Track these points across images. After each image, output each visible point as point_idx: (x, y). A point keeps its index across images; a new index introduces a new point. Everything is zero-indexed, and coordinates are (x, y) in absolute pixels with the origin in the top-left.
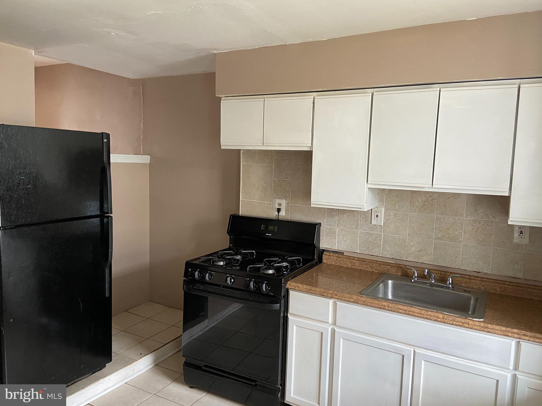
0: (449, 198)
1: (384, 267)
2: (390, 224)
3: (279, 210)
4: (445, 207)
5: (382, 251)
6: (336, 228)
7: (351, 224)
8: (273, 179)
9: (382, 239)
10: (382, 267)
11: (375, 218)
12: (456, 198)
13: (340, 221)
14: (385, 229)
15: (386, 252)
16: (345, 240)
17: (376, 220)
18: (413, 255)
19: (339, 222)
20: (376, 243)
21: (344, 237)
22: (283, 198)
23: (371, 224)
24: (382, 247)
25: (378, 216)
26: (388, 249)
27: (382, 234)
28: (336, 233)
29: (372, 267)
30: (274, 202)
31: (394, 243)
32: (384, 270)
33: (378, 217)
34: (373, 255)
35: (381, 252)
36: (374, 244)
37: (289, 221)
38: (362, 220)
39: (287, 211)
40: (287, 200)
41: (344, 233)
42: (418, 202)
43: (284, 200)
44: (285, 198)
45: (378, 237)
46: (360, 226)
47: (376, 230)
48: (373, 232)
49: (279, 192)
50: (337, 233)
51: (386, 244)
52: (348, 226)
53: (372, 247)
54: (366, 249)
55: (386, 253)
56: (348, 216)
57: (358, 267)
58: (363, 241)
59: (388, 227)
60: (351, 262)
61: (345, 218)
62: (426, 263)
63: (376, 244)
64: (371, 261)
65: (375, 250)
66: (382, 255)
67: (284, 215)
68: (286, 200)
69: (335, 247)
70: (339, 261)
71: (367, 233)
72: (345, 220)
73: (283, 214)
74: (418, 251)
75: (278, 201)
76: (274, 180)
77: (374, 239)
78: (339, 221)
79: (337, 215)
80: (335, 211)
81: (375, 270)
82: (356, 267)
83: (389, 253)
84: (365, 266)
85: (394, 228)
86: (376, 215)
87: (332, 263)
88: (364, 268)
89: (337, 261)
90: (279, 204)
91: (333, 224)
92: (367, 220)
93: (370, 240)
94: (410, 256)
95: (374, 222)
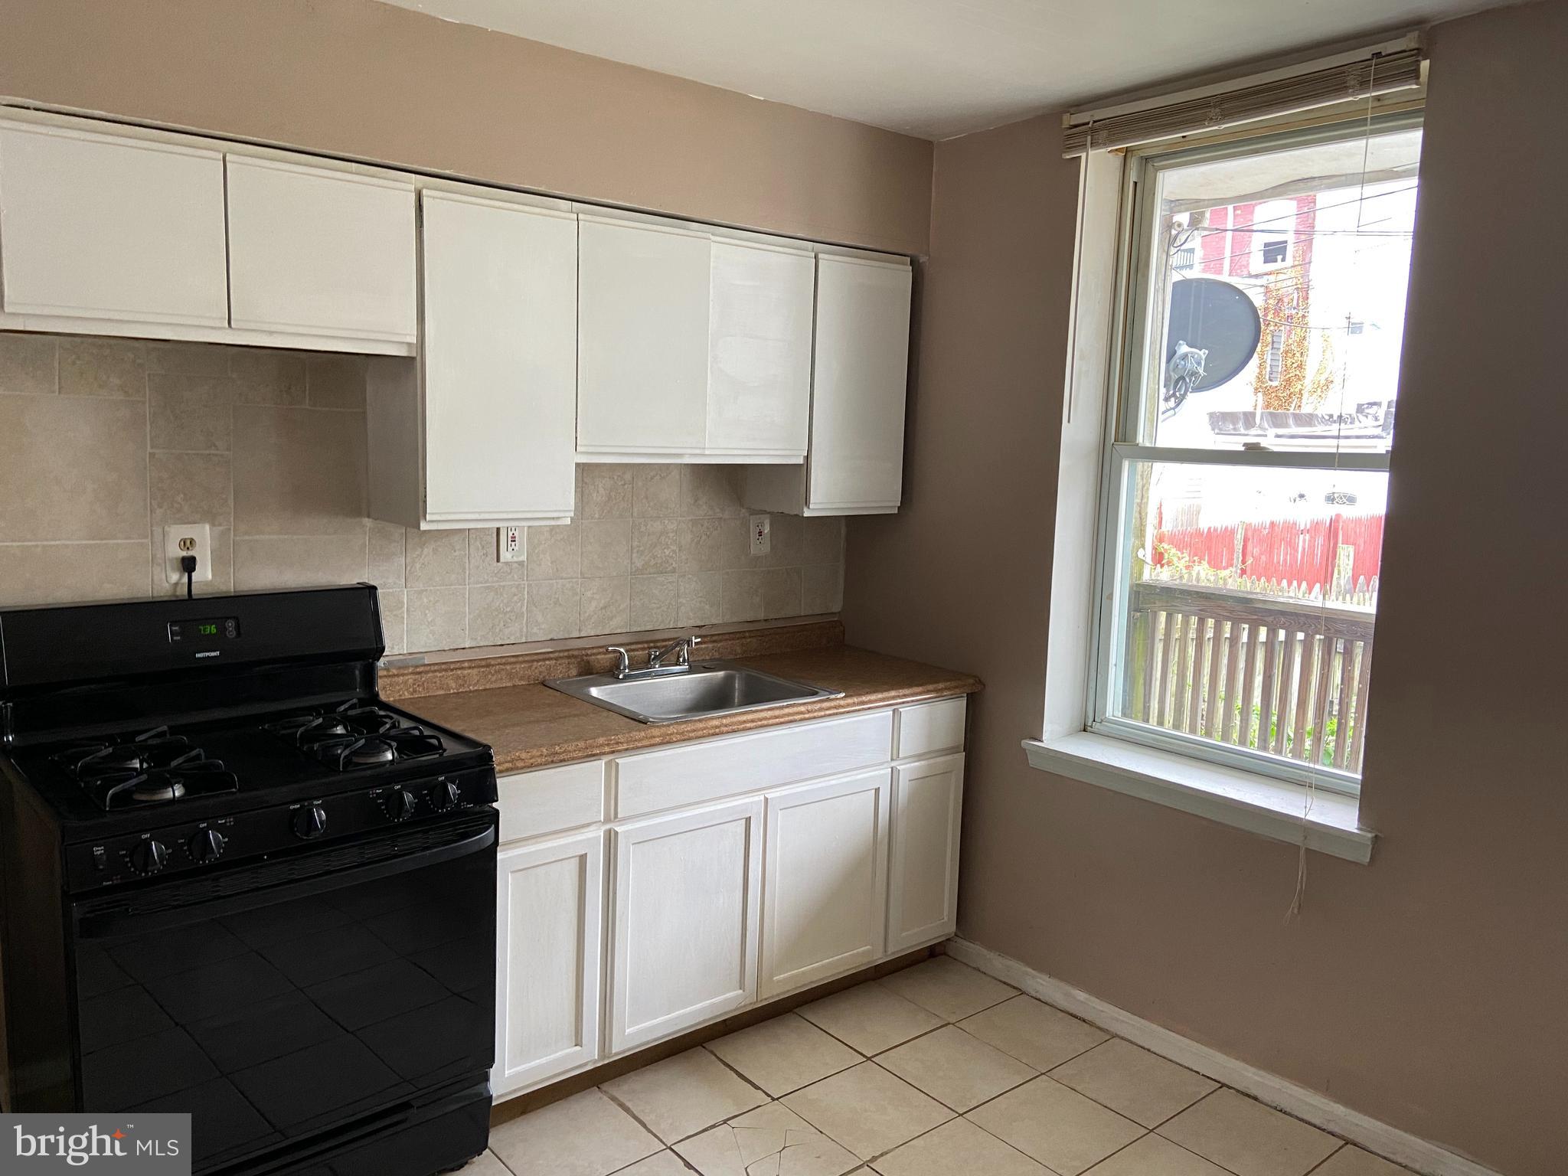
0: (652, 478)
1: (540, 666)
2: (541, 556)
3: (188, 565)
4: (647, 498)
5: (525, 627)
6: (401, 591)
7: (445, 572)
8: (149, 450)
9: (526, 596)
10: (536, 668)
11: (509, 545)
12: (664, 477)
13: (412, 567)
14: (531, 569)
15: (535, 628)
16: (430, 620)
17: (510, 549)
18: (593, 620)
19: (410, 570)
20: (511, 611)
21: (427, 612)
22: (201, 519)
23: (498, 560)
24: (525, 616)
25: (515, 537)
26: (540, 619)
27: (524, 584)
28: (402, 607)
29: (511, 676)
30: (158, 537)
31: (551, 602)
32: (540, 673)
33: (515, 541)
34: (502, 645)
35: (525, 630)
36: (505, 614)
37: (232, 594)
38: (473, 556)
39: (218, 560)
40: (220, 525)
41: (425, 600)
42: (598, 492)
43: (207, 527)
44: (210, 517)
45: (515, 595)
46: (469, 574)
47: (510, 576)
48: (501, 584)
49: (180, 498)
50: (406, 606)
51: (535, 609)
52: (438, 579)
53: (502, 624)
54: (488, 633)
55: (535, 630)
56: (435, 551)
57: (475, 685)
58: (477, 612)
59: (538, 563)
60: (458, 677)
61: (426, 559)
62: (619, 631)
63: (513, 614)
64: (504, 661)
65: (510, 629)
66: (526, 637)
67: (210, 577)
68: (213, 525)
69: (401, 646)
70: (423, 684)
71: (488, 588)
72: (426, 563)
73: (204, 575)
74: (601, 609)
75: (180, 531)
76: (152, 455)
77: (505, 601)
78: (408, 568)
79: (402, 554)
80: (395, 541)
81: (519, 680)
82: (470, 685)
83: (543, 629)
84: (494, 679)
85: (552, 563)
86: (512, 537)
87: (400, 696)
88: (491, 683)
89: (418, 685)
90: (182, 543)
91: (390, 581)
92: (486, 555)
93: (497, 604)
94: (587, 624)
95: (506, 556)
